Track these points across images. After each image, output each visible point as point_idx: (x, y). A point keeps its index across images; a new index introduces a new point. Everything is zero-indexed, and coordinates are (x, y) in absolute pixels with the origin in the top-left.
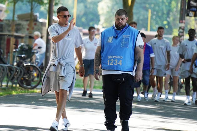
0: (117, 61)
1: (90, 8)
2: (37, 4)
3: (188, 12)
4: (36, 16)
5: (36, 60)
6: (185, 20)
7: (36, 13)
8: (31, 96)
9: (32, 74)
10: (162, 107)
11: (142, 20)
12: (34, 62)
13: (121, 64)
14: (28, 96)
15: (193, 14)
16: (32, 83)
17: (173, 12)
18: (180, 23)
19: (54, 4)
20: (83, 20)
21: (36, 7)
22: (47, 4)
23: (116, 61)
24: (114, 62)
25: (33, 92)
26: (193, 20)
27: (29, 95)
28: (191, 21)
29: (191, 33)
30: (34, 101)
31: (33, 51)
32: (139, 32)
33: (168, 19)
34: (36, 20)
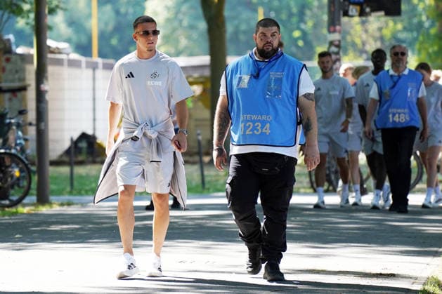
0: (260, 125)
1: (126, 14)
2: (9, 13)
3: (346, 8)
4: (9, 40)
5: (16, 140)
6: (340, 24)
7: (8, 34)
8: (11, 221)
9: (11, 172)
10: (306, 223)
11: (245, 32)
12: (13, 145)
13: (268, 132)
14: (5, 223)
15: (356, 10)
16: (12, 192)
17: (311, 9)
18: (330, 32)
19: (47, 11)
20: (114, 42)
21: (6, 21)
22: (29, 11)
23: (258, 126)
24: (255, 128)
25: (16, 214)
26: (357, 24)
27: (7, 219)
28: (352, 27)
29: (379, 59)
30: (20, 234)
31: (8, 121)
32: (305, 65)
33: (303, 26)
34: (8, 51)
